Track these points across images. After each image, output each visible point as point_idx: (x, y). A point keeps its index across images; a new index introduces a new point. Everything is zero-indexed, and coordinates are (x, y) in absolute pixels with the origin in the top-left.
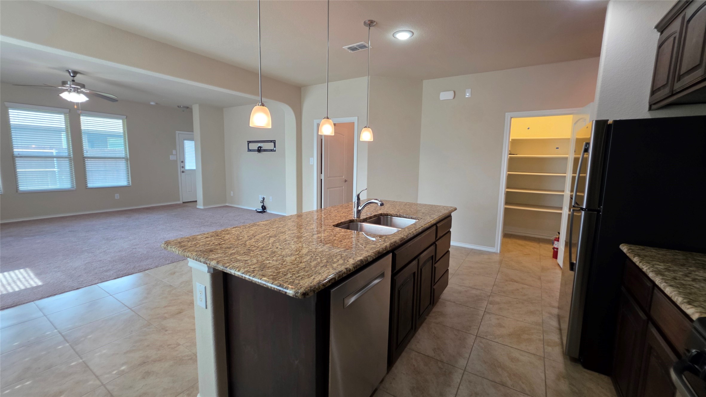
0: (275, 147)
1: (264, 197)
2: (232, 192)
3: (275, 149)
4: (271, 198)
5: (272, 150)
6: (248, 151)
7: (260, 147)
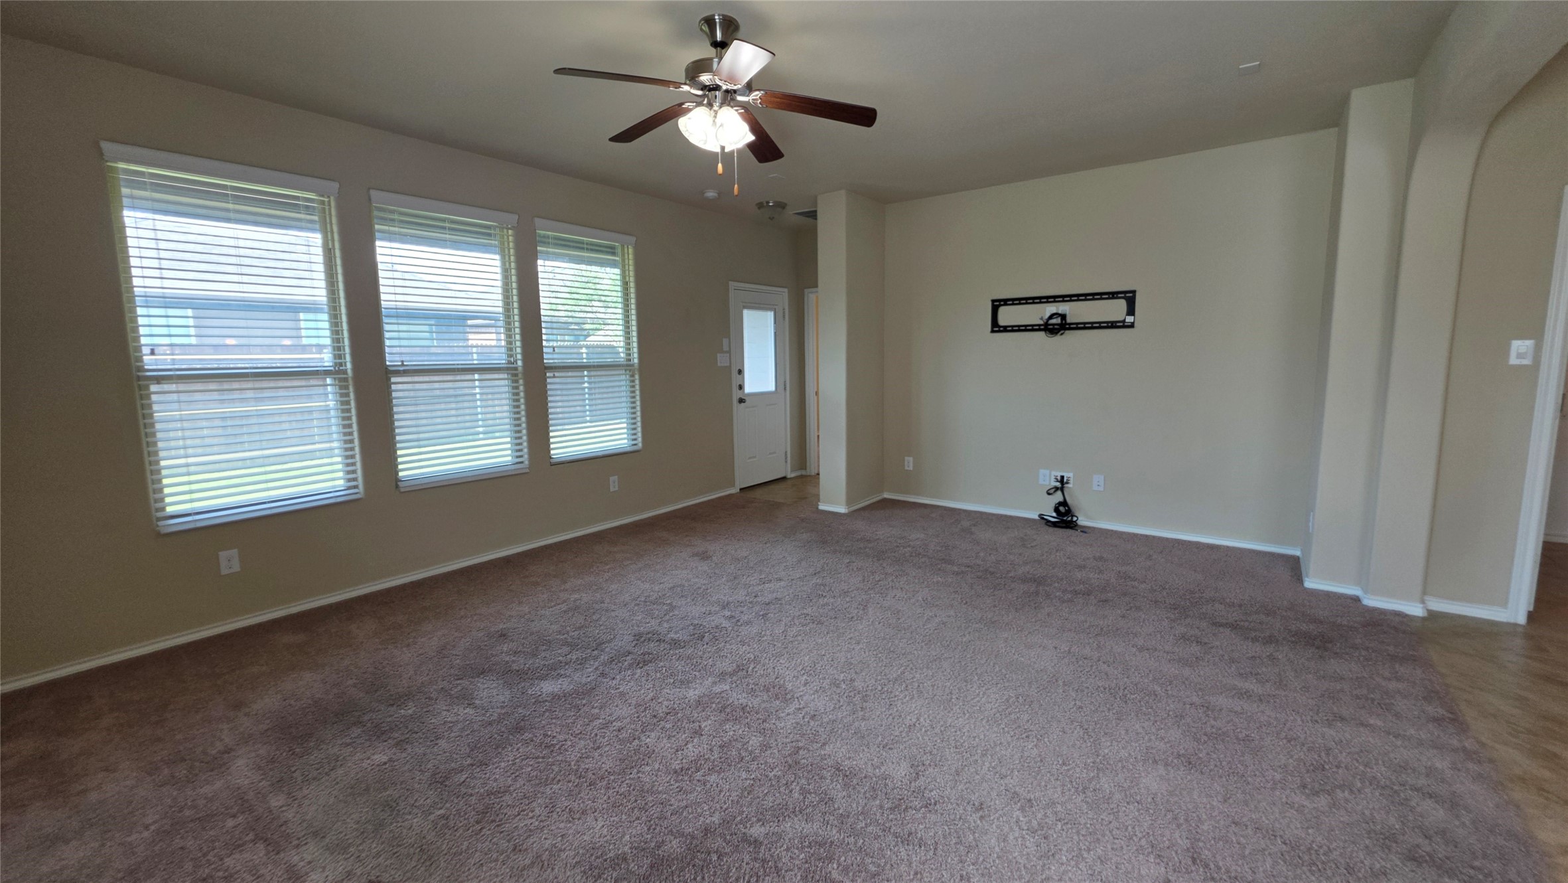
0: (1131, 311)
1: (1062, 477)
2: (911, 459)
3: (1130, 319)
4: (1098, 481)
5: (1112, 325)
6: (993, 331)
7: (1063, 317)
